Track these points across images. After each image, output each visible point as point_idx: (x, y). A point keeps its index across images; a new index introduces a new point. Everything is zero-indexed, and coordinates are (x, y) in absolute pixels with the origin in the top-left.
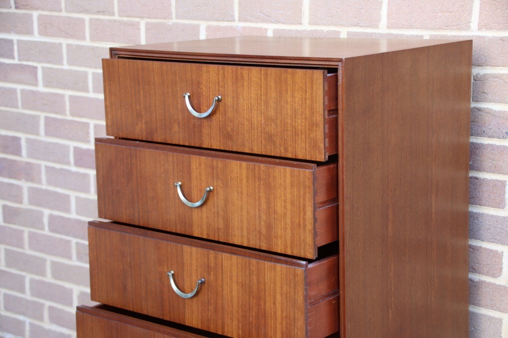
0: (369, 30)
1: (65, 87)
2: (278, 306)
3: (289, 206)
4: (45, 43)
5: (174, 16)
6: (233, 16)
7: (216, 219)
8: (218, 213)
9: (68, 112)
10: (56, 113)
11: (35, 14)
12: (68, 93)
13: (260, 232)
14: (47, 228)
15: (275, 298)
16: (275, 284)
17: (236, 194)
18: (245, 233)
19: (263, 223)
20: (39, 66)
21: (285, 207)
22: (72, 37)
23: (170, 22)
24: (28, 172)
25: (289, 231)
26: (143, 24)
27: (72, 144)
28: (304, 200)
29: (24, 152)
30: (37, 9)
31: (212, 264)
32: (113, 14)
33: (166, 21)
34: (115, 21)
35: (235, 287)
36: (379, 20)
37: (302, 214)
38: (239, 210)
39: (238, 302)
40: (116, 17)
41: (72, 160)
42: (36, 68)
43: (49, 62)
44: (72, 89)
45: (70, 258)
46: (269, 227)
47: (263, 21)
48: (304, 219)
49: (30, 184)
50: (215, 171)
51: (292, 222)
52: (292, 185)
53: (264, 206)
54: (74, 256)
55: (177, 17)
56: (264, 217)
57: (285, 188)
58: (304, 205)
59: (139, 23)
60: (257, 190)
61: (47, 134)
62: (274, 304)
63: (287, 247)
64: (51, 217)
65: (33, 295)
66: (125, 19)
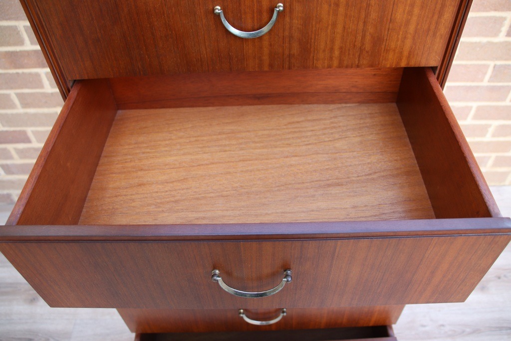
3: (417, 11)
7: (287, 45)
8: (291, 37)
13: (361, 50)
17: (326, 7)
18: (337, 53)
19: (368, 38)
21: (410, 13)
37: (436, 17)
38: (330, 27)
46: (378, 41)
51: (416, 31)
63: (401, 60)
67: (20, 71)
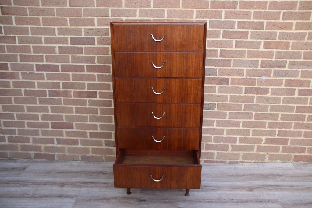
0: (161, 19)
1: (30, 43)
2: (192, 91)
3: (194, 64)
4: (19, 27)
5: (83, 15)
6: (109, 15)
7: (166, 71)
8: (167, 69)
9: (32, 52)
10: (26, 53)
11: (13, 17)
12: (32, 45)
13: (183, 73)
14: (23, 95)
15: (191, 89)
16: (191, 85)
17: (175, 62)
18: (178, 73)
19: (184, 70)
20: (16, 36)
21: (193, 64)
22: (33, 24)
23: (81, 18)
24: (12, 76)
25: (194, 71)
26: (68, 19)
27: (35, 64)
28: (200, 61)
29: (9, 69)
30: (14, 15)
31: (168, 83)
32: (54, 16)
33: (79, 17)
34: (55, 18)
35: (177, 88)
36: (164, 15)
37: (199, 65)
38: (176, 67)
39: (178, 93)
40: (56, 17)
41: (35, 69)
42: (15, 37)
43: (22, 34)
44: (34, 44)
45: (36, 104)
46: (187, 71)
47: (121, 16)
48: (199, 67)
49: (13, 80)
50: (167, 57)
51: (195, 68)
52: (195, 57)
53: (185, 64)
54: (38, 103)
55: (84, 16)
56: (185, 68)
57: (193, 59)
58: (200, 63)
59: (67, 19)
60: (182, 61)
61: (21, 61)
62: (191, 91)
64: (25, 91)
65: (18, 119)
66: (60, 17)
67: (80, 98)
